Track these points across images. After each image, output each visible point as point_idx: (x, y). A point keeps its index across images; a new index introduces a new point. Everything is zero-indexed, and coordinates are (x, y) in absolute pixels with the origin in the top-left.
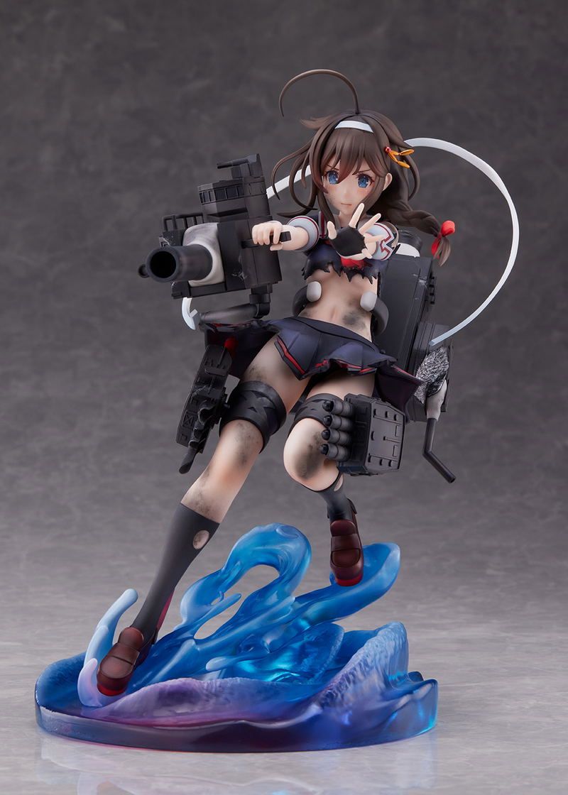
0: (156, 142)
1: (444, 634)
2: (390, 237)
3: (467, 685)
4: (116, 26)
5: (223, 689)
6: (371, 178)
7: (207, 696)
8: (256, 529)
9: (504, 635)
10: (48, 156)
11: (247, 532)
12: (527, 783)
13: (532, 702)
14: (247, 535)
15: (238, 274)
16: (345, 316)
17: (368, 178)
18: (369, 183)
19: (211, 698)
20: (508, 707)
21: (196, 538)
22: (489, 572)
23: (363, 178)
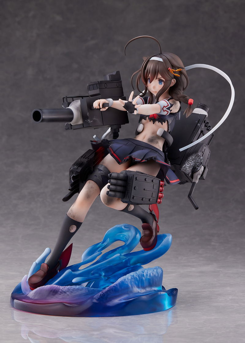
0: (75, 66)
1: (194, 269)
2: (168, 105)
3: (204, 290)
4: (58, 18)
5: (69, 290)
6: (163, 81)
7: (61, 292)
8: (116, 226)
9: (218, 269)
10: (30, 72)
11: (112, 227)
12: (228, 331)
13: (230, 297)
14: (112, 228)
15: (87, 120)
16: (149, 138)
17: (162, 81)
18: (163, 83)
19: (62, 293)
20: (220, 299)
21: (71, 228)
22: (213, 243)
23: (160, 81)
